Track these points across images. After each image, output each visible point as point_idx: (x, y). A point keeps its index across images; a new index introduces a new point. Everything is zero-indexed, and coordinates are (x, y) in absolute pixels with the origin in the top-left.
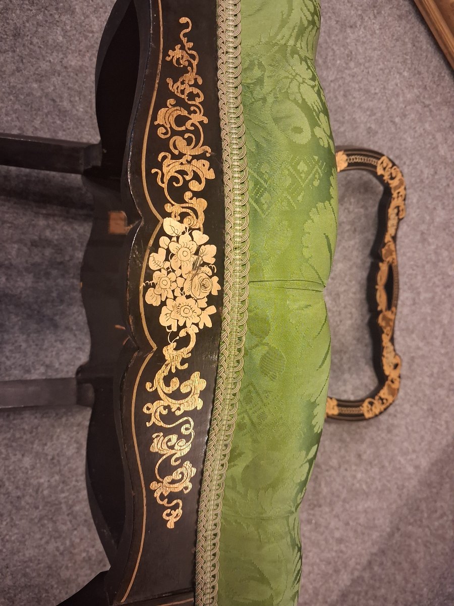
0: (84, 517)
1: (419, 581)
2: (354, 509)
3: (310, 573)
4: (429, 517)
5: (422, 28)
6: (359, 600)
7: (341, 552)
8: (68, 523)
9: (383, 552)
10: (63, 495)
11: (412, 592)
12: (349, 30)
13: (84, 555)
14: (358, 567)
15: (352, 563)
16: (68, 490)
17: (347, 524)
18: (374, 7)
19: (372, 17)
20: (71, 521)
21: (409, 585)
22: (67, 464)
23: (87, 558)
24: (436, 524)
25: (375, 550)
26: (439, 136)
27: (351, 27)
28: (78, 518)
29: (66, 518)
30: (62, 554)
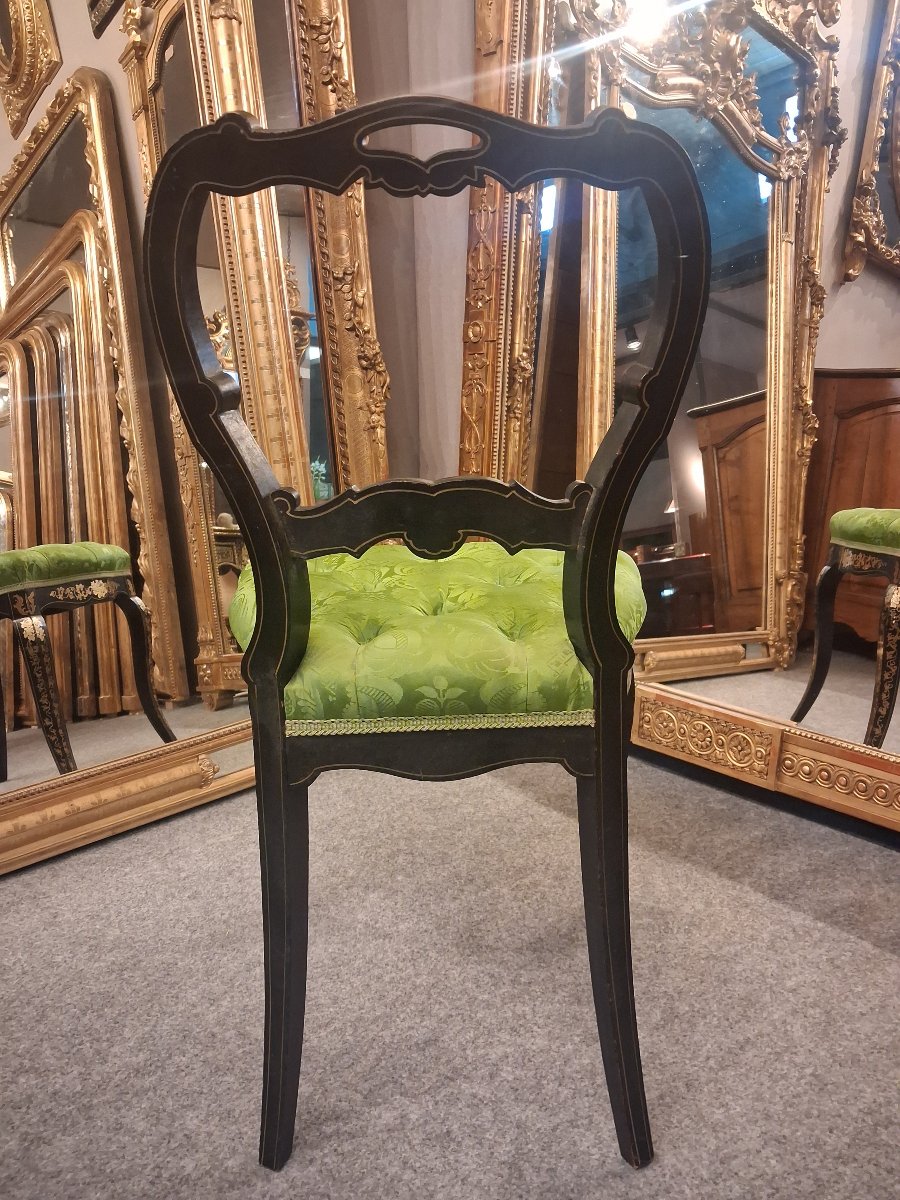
0: (718, 1164)
1: (747, 838)
2: (667, 894)
3: (752, 928)
4: (668, 834)
5: (74, 858)
6: (779, 885)
7: (721, 902)
8: (728, 1183)
9: (716, 868)
10: (687, 1191)
11: (762, 843)
12: (59, 919)
13: (773, 1162)
14: (738, 887)
15: (734, 893)
16: (679, 1185)
17: (686, 899)
18: (35, 897)
19: (48, 899)
20: (725, 1180)
21: (754, 845)
22: (640, 1189)
23: (778, 1158)
24: (675, 827)
25: (715, 875)
26: (209, 842)
27: (55, 917)
28: (718, 1172)
29: (721, 1185)
30: (777, 1190)
